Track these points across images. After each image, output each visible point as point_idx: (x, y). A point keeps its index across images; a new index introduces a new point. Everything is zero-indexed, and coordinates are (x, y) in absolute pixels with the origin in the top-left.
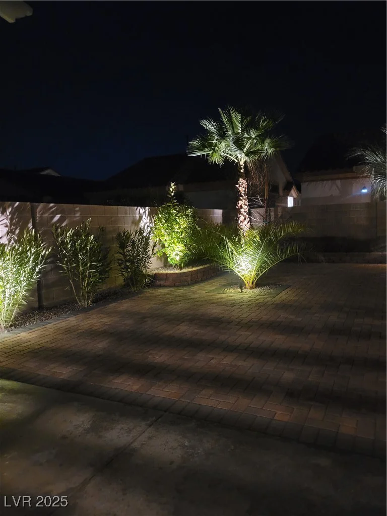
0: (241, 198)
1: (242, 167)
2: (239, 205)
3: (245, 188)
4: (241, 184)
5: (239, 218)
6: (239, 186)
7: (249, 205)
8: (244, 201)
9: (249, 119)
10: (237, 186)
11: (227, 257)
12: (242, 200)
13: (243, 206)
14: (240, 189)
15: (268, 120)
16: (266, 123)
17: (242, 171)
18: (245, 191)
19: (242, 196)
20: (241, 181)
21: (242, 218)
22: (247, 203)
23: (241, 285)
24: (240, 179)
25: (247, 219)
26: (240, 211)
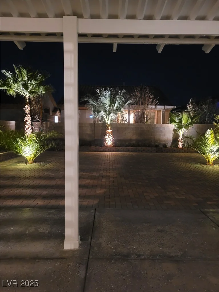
0: (27, 116)
1: (27, 99)
2: (25, 120)
3: (29, 110)
4: (27, 108)
5: (25, 127)
6: (26, 109)
7: (31, 120)
8: (28, 117)
9: (31, 74)
10: (25, 109)
11: (18, 147)
12: (27, 117)
13: (28, 120)
14: (26, 111)
15: (42, 76)
16: (41, 77)
17: (27, 101)
18: (29, 112)
19: (27, 115)
20: (27, 106)
21: (27, 127)
22: (30, 119)
23: (26, 161)
24: (26, 105)
25: (30, 128)
26: (26, 123)
